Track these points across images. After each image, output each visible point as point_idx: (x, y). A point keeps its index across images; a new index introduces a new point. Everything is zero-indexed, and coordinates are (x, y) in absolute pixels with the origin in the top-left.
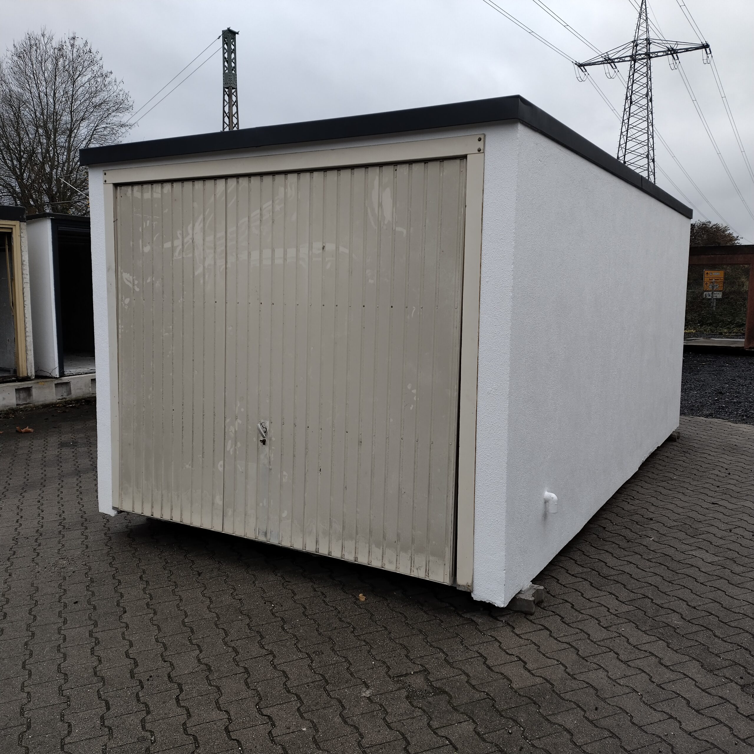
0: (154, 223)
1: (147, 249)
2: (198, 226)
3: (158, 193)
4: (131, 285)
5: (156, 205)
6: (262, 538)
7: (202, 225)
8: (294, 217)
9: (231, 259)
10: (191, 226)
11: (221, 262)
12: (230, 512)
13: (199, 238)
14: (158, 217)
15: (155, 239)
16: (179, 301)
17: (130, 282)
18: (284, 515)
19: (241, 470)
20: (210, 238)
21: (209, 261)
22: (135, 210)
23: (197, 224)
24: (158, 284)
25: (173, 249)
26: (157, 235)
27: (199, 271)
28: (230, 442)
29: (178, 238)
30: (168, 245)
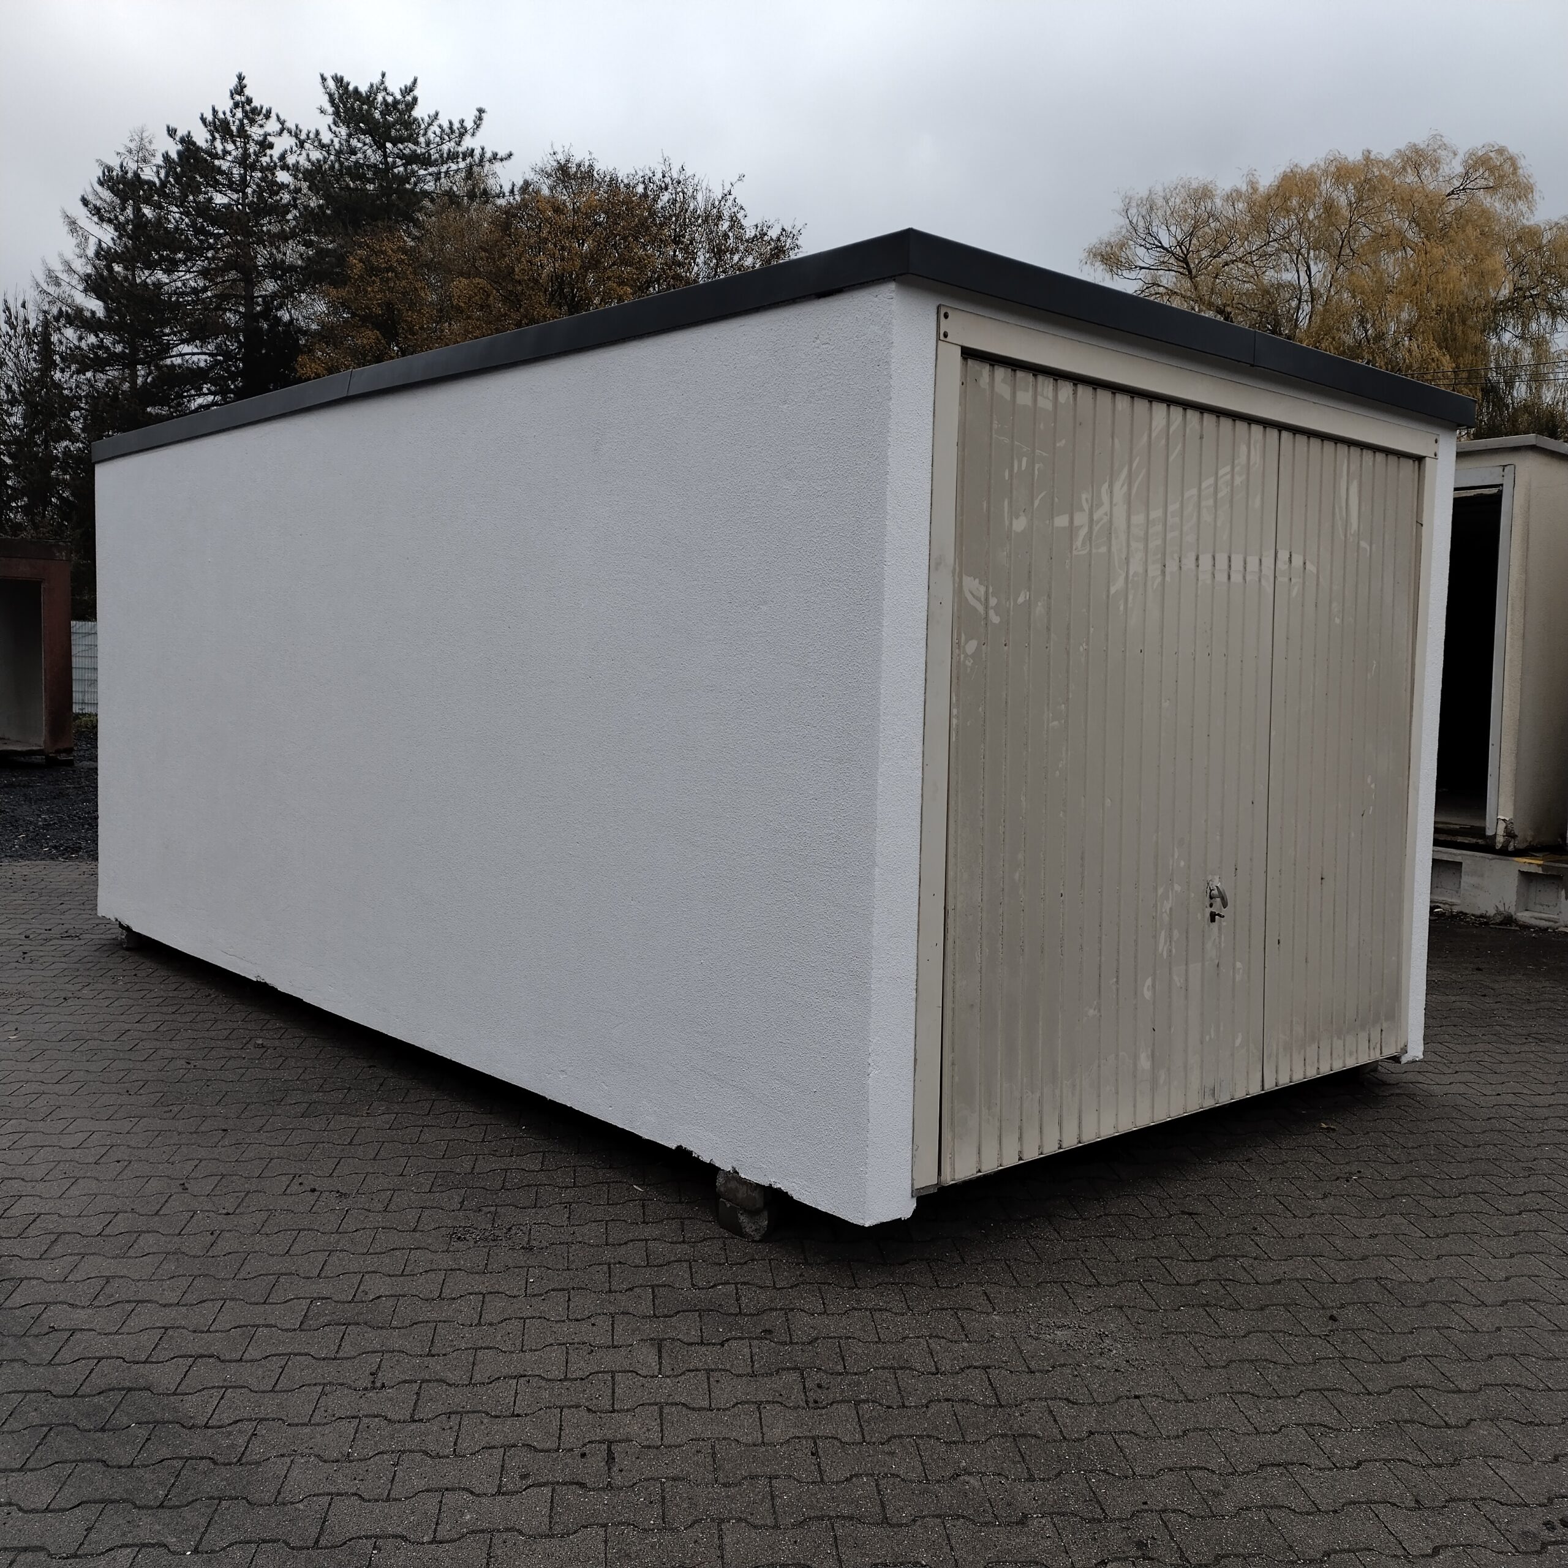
0: (1037, 466)
1: (1020, 524)
2: (1120, 490)
3: (1047, 398)
4: (980, 608)
5: (1042, 426)
7: (1125, 488)
9: (1172, 567)
10: (1106, 485)
11: (1154, 570)
12: (1162, 1076)
13: (1120, 517)
14: (1044, 454)
15: (1036, 503)
16: (1081, 649)
17: (978, 599)
19: (1179, 984)
20: (1138, 519)
21: (1136, 566)
22: (995, 426)
23: (1117, 486)
24: (1039, 609)
25: (1072, 530)
26: (1043, 494)
27: (1117, 586)
28: (1163, 933)
29: (1082, 510)
30: (1062, 521)
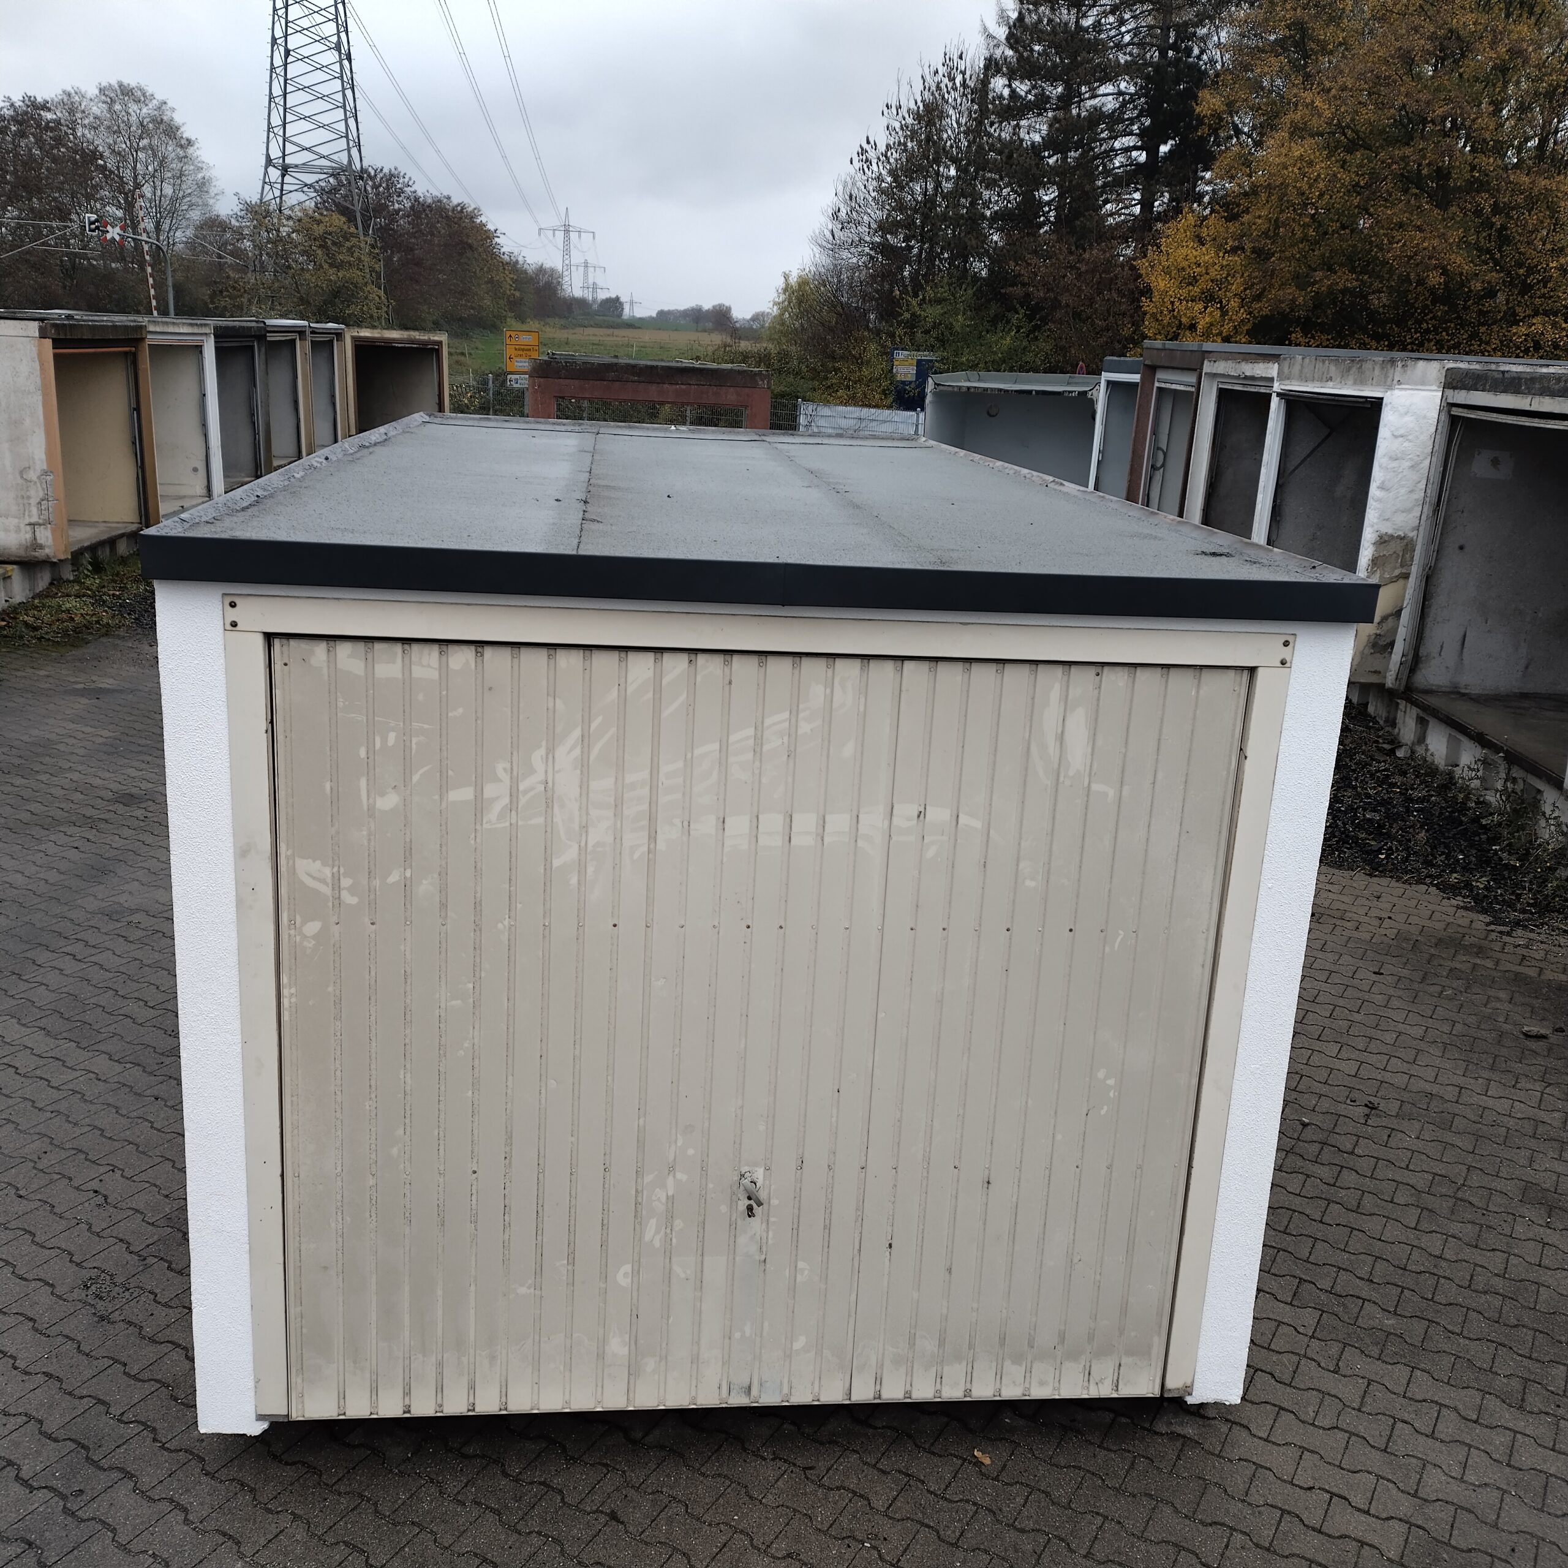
0: (414, 740)
1: (388, 802)
2: (567, 754)
3: (429, 666)
4: (326, 890)
5: (421, 697)
6: (738, 1400)
7: (577, 752)
8: (849, 750)
9: (668, 834)
10: (542, 751)
11: (635, 840)
12: (650, 1364)
13: (567, 784)
14: (426, 726)
15: (416, 778)
16: (500, 926)
17: (323, 881)
18: (800, 1343)
19: (683, 1276)
20: (603, 785)
21: (600, 834)
22: (340, 704)
23: (561, 752)
24: (426, 887)
25: (479, 806)
26: (425, 769)
27: (565, 858)
28: (653, 1222)
29: (497, 780)
30: (463, 794)
